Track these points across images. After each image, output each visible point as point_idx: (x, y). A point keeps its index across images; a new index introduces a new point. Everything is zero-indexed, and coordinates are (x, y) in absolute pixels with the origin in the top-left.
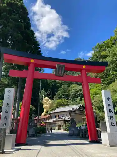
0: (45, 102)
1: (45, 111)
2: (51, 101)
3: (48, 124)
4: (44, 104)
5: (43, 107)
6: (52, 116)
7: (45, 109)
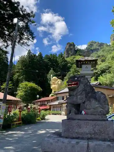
0: (53, 83)
1: (53, 92)
2: (60, 81)
3: (53, 107)
4: (52, 85)
5: (51, 88)
6: (58, 97)
7: (53, 90)
